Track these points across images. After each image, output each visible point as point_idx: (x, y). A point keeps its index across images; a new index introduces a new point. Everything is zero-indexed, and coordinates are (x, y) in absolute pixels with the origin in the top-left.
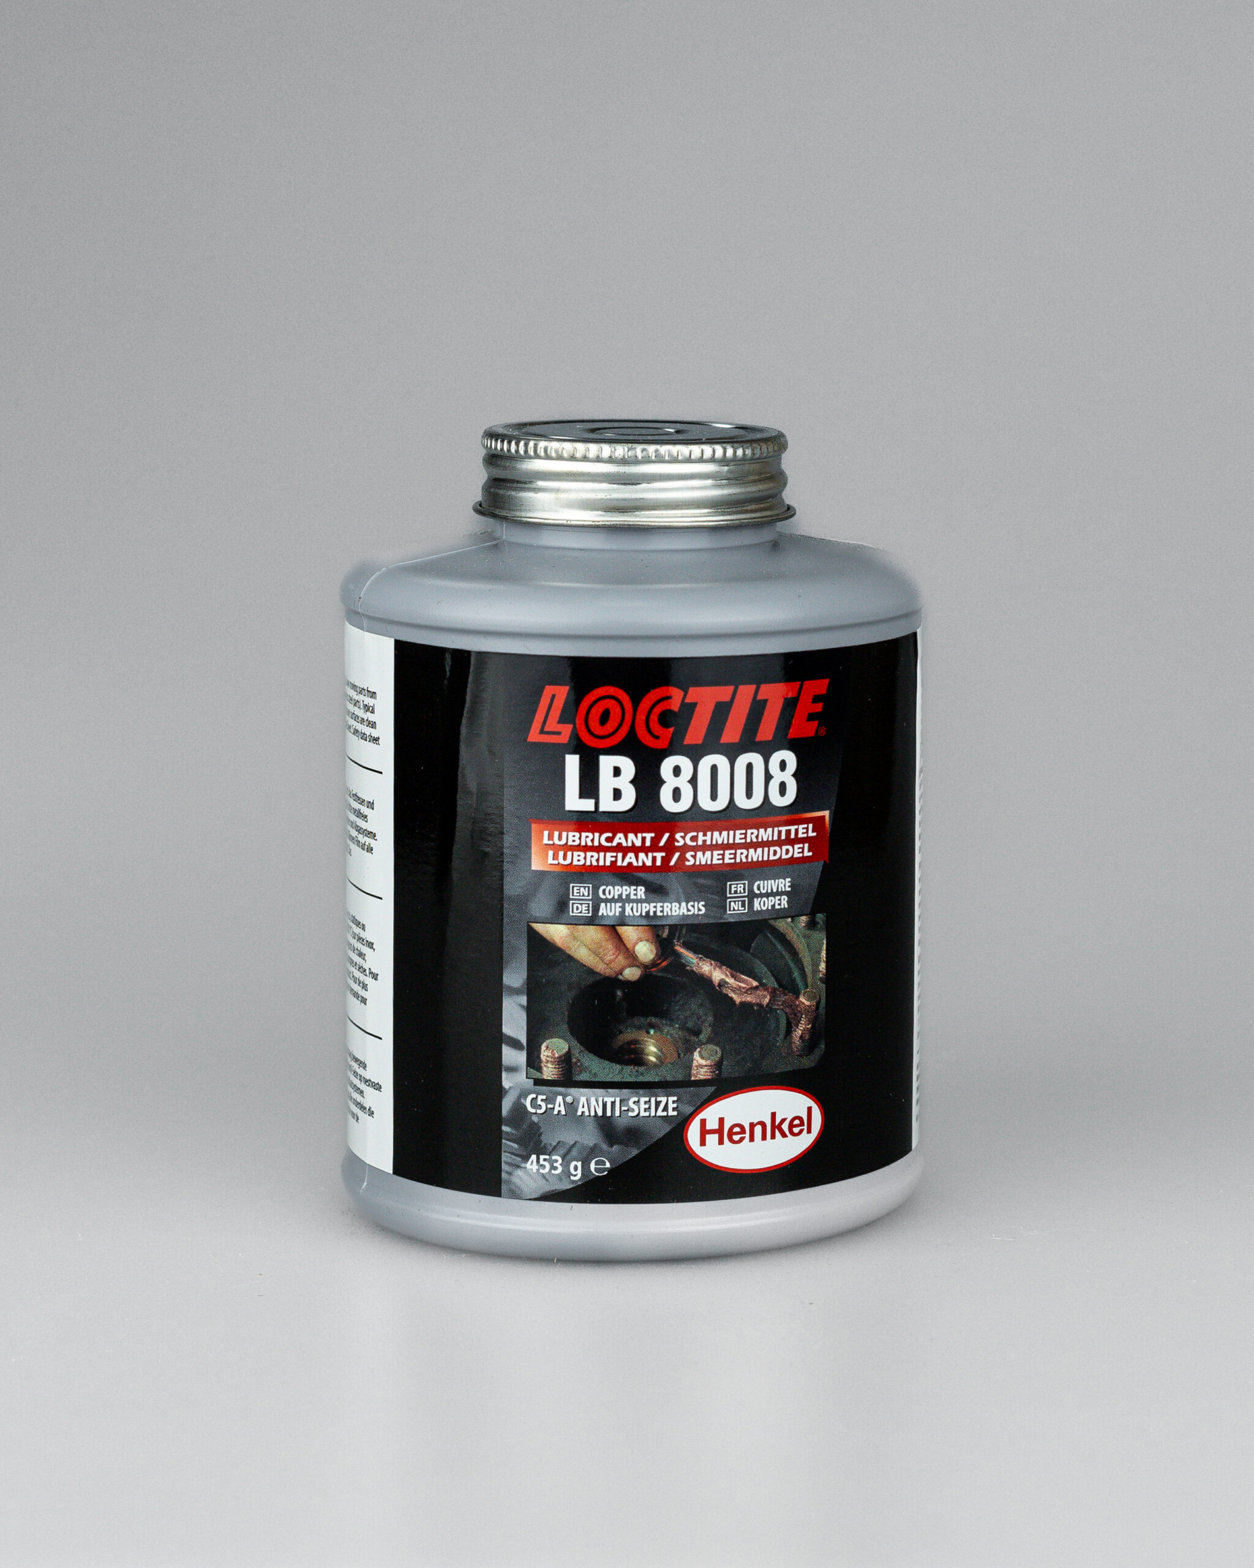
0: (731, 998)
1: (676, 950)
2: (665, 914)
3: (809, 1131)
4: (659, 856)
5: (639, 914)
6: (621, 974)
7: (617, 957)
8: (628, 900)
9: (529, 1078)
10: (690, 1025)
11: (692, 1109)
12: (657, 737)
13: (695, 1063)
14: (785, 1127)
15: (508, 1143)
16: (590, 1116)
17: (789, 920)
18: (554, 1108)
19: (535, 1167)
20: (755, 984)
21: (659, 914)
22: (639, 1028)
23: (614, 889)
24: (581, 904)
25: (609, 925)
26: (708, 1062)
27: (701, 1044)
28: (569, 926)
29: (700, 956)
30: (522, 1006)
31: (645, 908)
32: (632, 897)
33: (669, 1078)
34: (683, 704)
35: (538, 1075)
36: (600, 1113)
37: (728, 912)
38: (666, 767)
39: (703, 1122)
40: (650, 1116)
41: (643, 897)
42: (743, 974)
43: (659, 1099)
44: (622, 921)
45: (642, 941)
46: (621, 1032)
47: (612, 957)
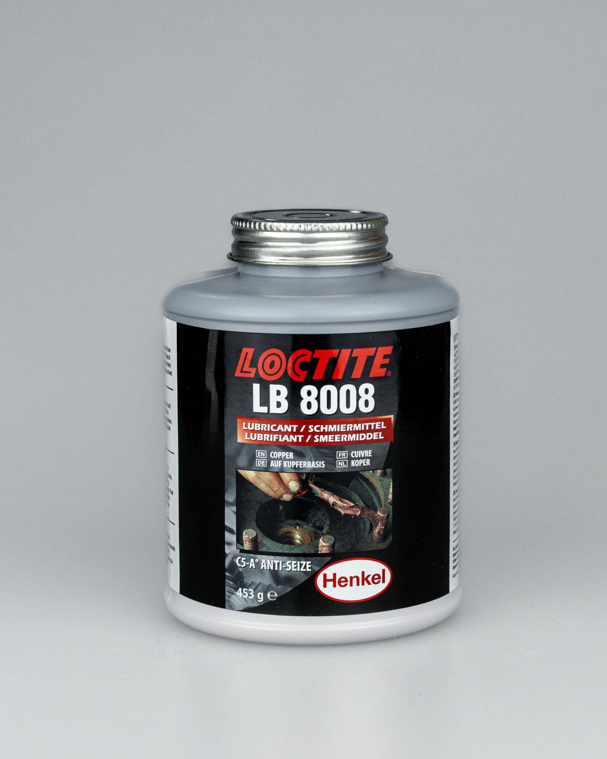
0: (339, 512)
1: (310, 486)
2: (304, 467)
3: (384, 582)
4: (300, 437)
5: (290, 466)
6: (282, 497)
7: (279, 489)
8: (285, 459)
9: (238, 549)
10: (317, 524)
11: (319, 568)
12: (299, 376)
13: (320, 545)
14: (370, 579)
15: (228, 581)
16: (267, 569)
17: (371, 472)
18: (249, 565)
19: (241, 594)
20: (352, 504)
21: (301, 467)
22: (291, 525)
23: (278, 453)
24: (262, 461)
25: (275, 472)
26: (327, 544)
27: (323, 535)
28: (256, 472)
29: (322, 489)
30: (234, 512)
31: (294, 463)
32: (287, 458)
33: (307, 552)
34: (312, 359)
35: (241, 547)
36: (272, 568)
37: (337, 467)
38: (304, 391)
39: (325, 575)
40: (297, 571)
41: (293, 458)
42: (346, 499)
43: (302, 562)
44: (282, 470)
45: (292, 480)
46: (282, 527)
47: (277, 488)
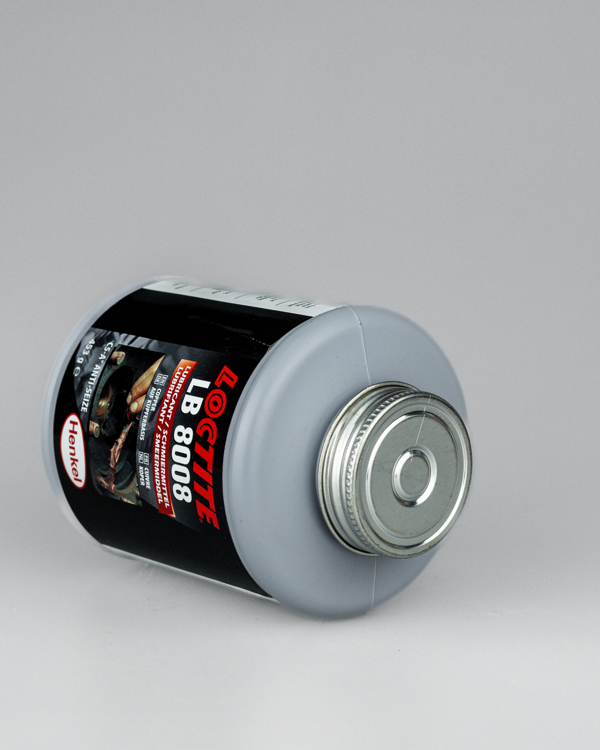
0: (112, 447)
1: (131, 422)
2: (143, 419)
3: (76, 479)
4: (162, 420)
5: (147, 407)
6: (131, 394)
7: (137, 393)
8: (153, 402)
9: (118, 345)
10: (107, 424)
11: (82, 419)
12: (201, 428)
13: (95, 423)
14: (74, 466)
15: (105, 333)
16: (93, 370)
17: (137, 485)
18: (103, 354)
19: (90, 342)
20: (117, 461)
21: (144, 416)
22: (111, 399)
23: (158, 396)
24: (159, 380)
25: (147, 391)
26: (94, 431)
27: (100, 428)
28: (155, 373)
29: (127, 434)
30: (141, 347)
31: (148, 410)
32: (153, 404)
33: (93, 409)
34: (209, 444)
35: (117, 349)
36: (93, 375)
37: (139, 452)
38: (190, 431)
39: (76, 423)
40: (84, 398)
41: (151, 410)
42: (120, 455)
43: (88, 403)
44: (147, 398)
45: (138, 406)
46: (113, 390)
47: (137, 390)
